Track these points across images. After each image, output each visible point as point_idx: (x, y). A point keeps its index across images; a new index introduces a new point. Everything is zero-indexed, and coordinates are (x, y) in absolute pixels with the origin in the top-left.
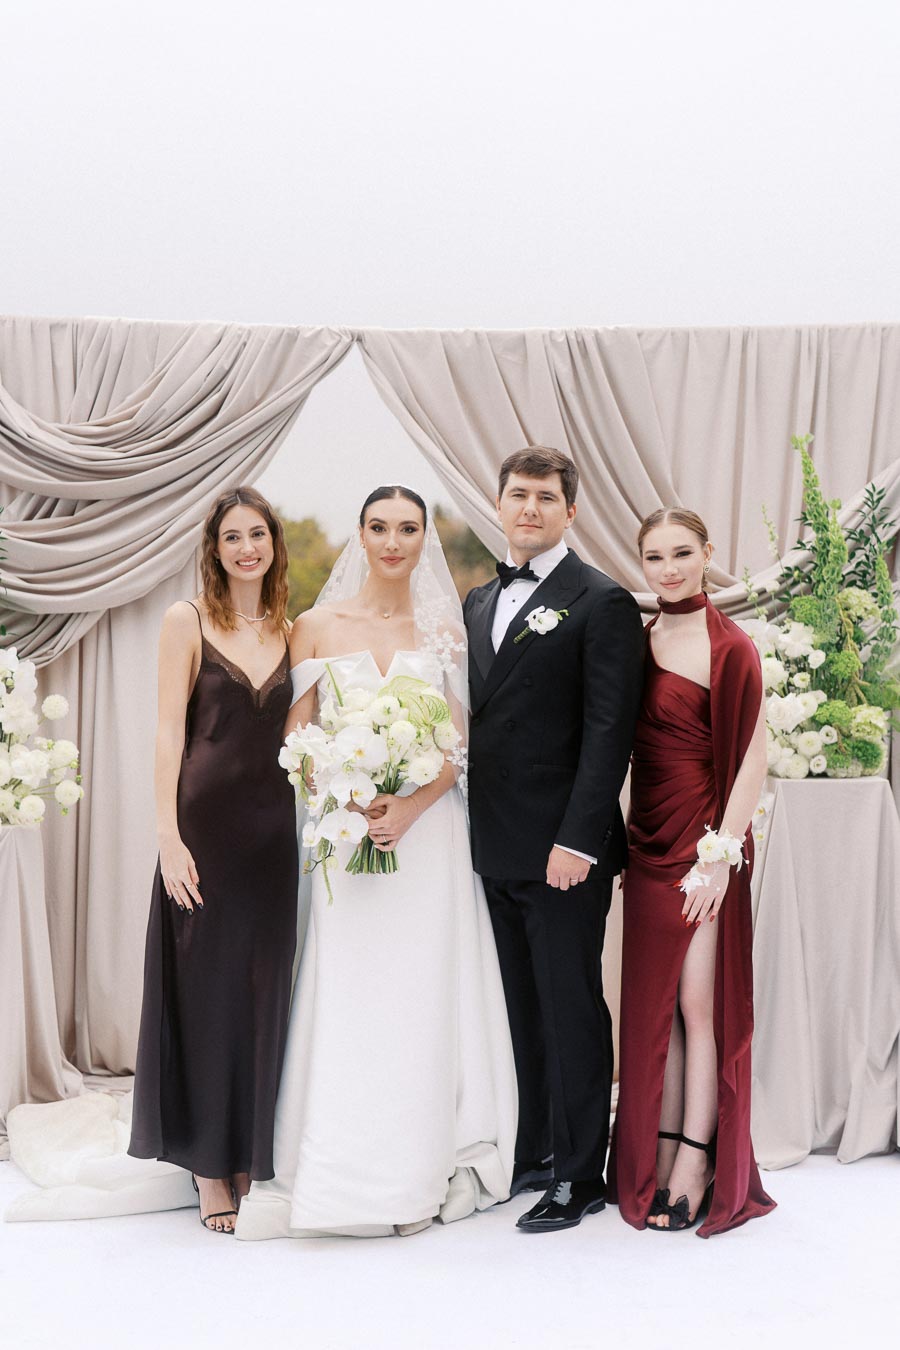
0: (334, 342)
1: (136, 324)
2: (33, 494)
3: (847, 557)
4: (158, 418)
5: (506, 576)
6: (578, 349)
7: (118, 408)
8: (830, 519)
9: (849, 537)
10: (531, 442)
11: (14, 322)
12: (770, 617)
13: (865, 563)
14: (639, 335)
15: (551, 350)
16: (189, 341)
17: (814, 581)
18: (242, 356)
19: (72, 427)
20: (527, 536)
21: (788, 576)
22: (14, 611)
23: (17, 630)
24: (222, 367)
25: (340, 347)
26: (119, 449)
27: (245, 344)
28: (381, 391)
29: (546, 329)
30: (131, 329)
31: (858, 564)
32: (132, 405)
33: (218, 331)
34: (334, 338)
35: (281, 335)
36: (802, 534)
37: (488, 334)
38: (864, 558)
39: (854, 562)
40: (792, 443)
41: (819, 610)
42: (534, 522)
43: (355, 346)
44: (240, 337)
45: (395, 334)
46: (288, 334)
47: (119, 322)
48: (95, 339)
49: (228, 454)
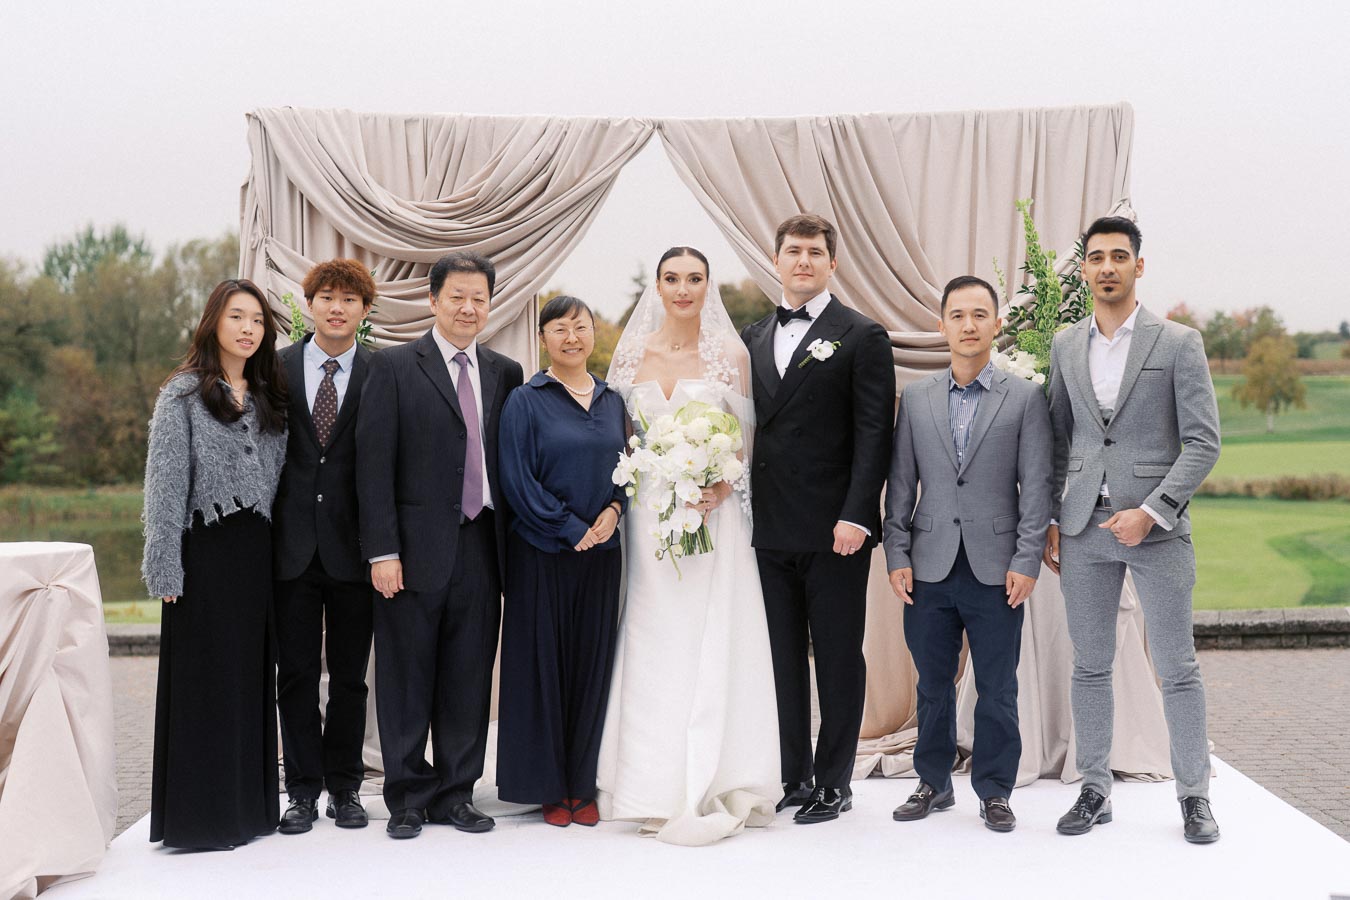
0: (639, 130)
1: (475, 118)
2: (392, 260)
3: (1061, 298)
4: (493, 198)
5: (784, 316)
6: (840, 132)
7: (463, 187)
8: (1048, 267)
9: (1065, 282)
10: (802, 210)
11: (375, 118)
12: (1001, 349)
13: (1077, 303)
14: (889, 120)
15: (819, 135)
16: (520, 132)
17: (1036, 318)
18: (563, 144)
19: (425, 203)
20: (801, 283)
21: (1015, 314)
24: (547, 153)
25: (643, 134)
26: (466, 221)
27: (566, 133)
28: (679, 170)
29: (814, 116)
30: (472, 122)
31: (1072, 304)
32: (473, 185)
33: (543, 123)
34: (639, 127)
35: (595, 126)
36: (1026, 280)
37: (765, 121)
38: (1077, 299)
39: (1069, 301)
40: (1016, 207)
41: (1040, 341)
42: (806, 272)
43: (656, 132)
44: (561, 127)
45: (689, 123)
46: (601, 124)
47: (461, 117)
48: (442, 132)
49: (554, 223)
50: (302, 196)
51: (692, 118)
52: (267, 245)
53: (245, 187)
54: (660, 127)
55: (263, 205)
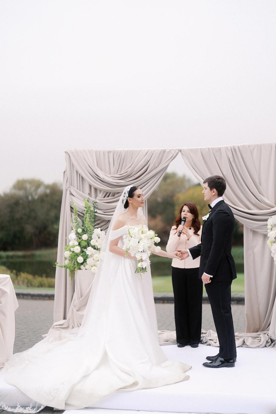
0: (174, 152)
1: (128, 150)
2: (105, 192)
4: (133, 172)
6: (234, 151)
7: (124, 170)
11: (99, 152)
14: (249, 146)
15: (227, 151)
16: (140, 154)
18: (152, 157)
19: (113, 175)
22: (101, 220)
23: (102, 224)
24: (148, 159)
25: (176, 153)
26: (124, 180)
27: (153, 154)
28: (186, 163)
29: (226, 146)
32: (126, 170)
33: (146, 151)
35: (161, 152)
37: (212, 148)
43: (180, 153)
44: (152, 152)
45: (189, 150)
46: (163, 151)
47: (123, 150)
48: (118, 155)
49: (151, 180)
50: (80, 175)
51: (190, 148)
52: (70, 188)
53: (65, 172)
54: (180, 151)
55: (69, 177)
